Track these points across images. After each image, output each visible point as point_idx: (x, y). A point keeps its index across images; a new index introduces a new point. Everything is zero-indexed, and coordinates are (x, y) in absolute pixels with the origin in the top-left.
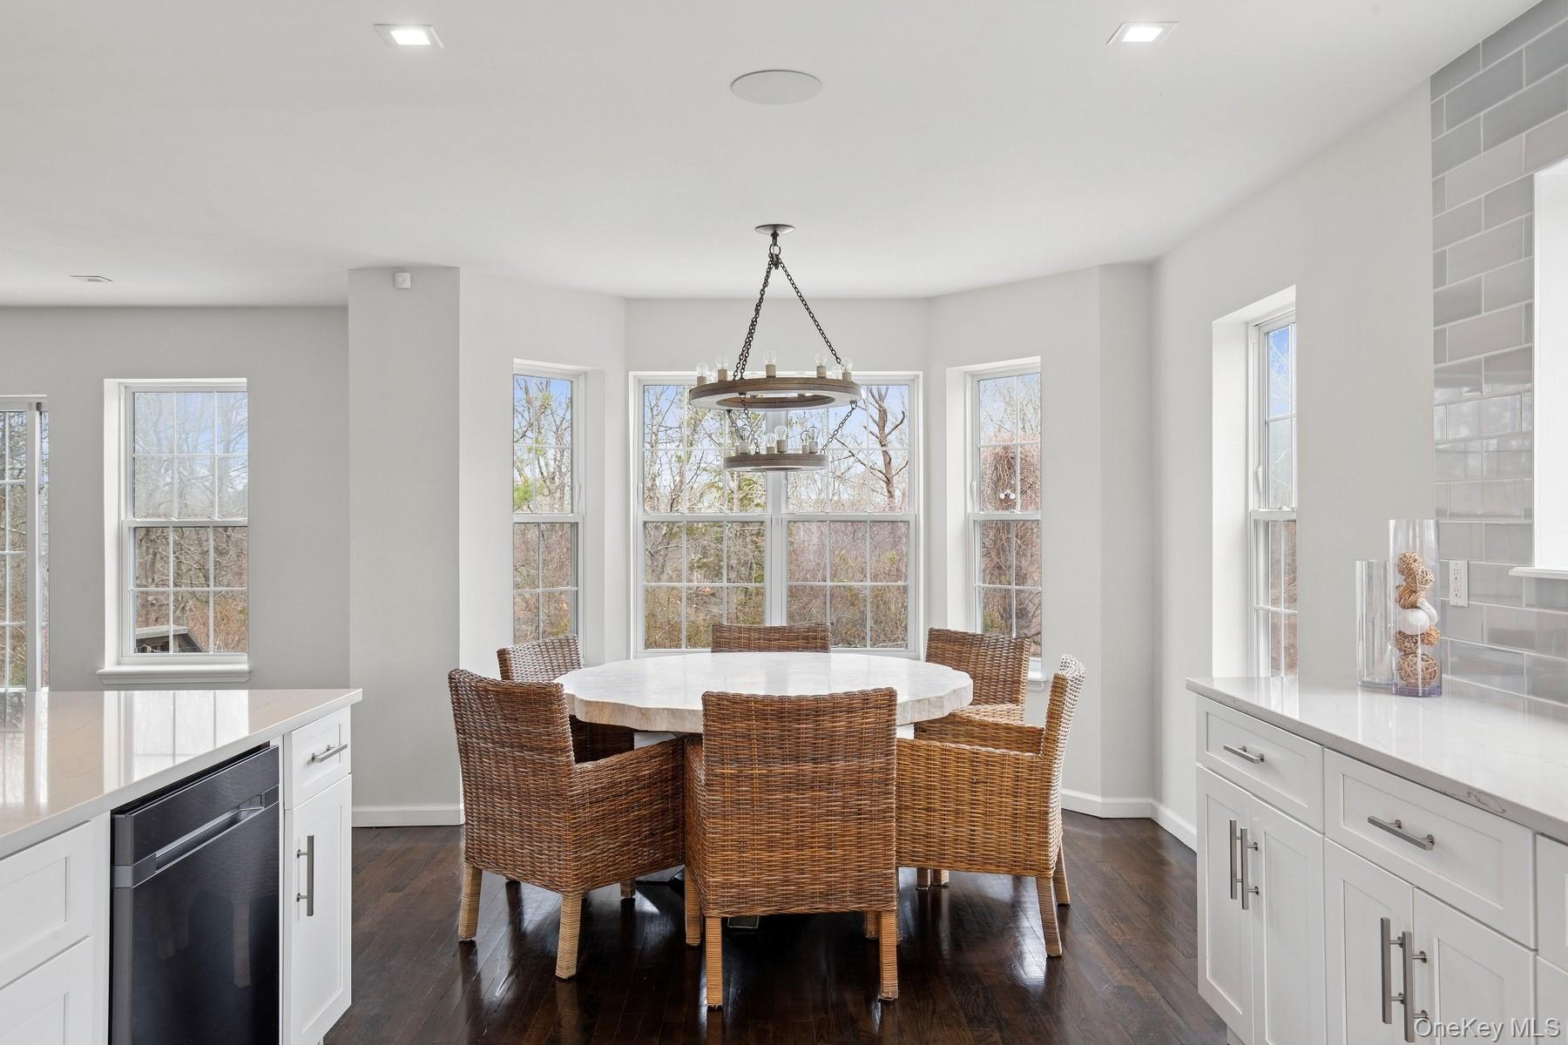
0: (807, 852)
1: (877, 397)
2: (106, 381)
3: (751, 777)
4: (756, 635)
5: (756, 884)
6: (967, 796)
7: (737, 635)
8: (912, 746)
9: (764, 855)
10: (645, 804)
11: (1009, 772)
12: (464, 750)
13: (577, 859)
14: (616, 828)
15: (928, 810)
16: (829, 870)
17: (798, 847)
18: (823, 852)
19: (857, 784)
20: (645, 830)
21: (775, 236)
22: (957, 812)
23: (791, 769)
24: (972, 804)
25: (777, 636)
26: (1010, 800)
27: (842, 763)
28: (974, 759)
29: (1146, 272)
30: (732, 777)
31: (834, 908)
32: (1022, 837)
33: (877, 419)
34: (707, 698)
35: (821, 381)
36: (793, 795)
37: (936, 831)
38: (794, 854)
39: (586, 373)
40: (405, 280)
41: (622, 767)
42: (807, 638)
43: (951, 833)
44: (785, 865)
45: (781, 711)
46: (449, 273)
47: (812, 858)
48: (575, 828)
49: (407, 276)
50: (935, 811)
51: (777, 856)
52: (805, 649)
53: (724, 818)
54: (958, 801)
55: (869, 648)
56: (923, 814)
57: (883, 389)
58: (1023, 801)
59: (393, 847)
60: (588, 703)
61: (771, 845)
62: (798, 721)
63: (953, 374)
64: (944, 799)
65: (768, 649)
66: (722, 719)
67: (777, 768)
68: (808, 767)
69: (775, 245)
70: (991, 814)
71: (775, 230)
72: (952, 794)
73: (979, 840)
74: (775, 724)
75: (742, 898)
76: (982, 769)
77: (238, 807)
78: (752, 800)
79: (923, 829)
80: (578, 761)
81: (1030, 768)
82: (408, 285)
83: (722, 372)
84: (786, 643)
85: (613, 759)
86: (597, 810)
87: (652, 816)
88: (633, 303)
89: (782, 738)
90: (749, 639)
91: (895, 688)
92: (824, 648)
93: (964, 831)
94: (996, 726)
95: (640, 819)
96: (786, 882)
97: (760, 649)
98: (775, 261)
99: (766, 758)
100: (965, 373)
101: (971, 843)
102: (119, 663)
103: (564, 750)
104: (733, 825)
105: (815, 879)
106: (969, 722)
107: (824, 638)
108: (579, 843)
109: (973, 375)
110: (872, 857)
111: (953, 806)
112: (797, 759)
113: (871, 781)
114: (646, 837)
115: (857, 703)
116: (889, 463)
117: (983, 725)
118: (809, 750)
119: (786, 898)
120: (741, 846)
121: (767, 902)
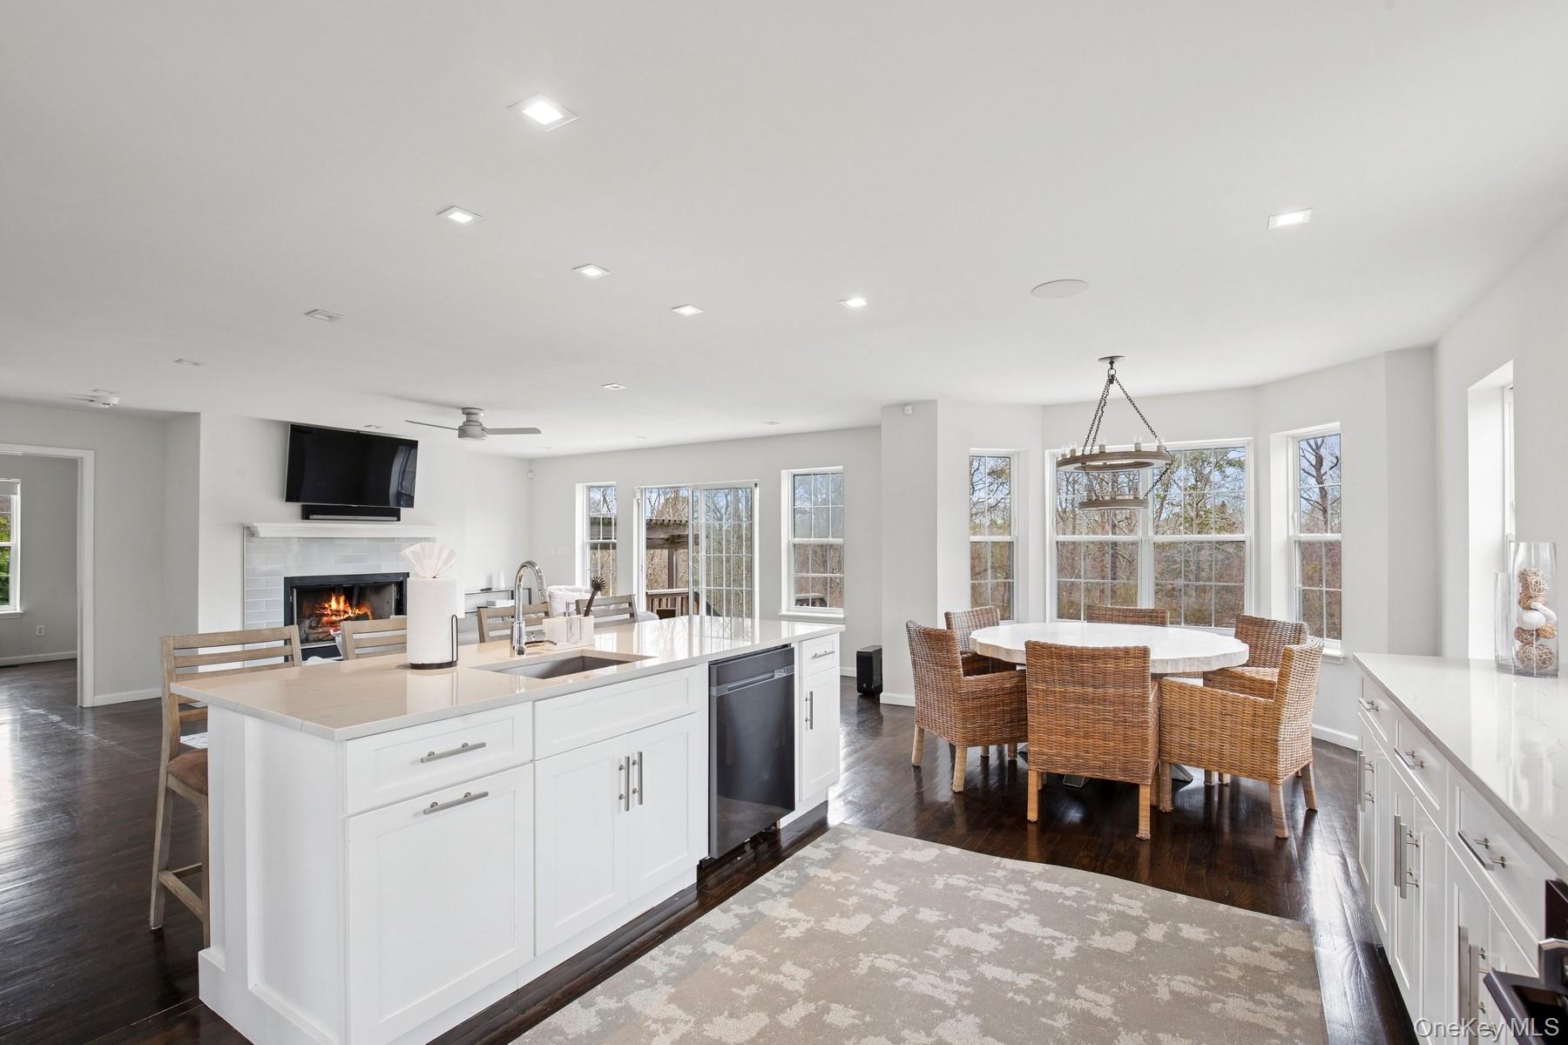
0: (1091, 741)
1: (1314, 447)
2: (783, 471)
3: (1055, 692)
4: (1117, 613)
5: (1059, 755)
6: (1218, 723)
7: (1104, 612)
8: (1201, 690)
9: (1064, 739)
10: (1007, 704)
11: (1249, 710)
12: (914, 663)
13: (965, 728)
14: (989, 714)
15: (1191, 728)
16: (1105, 754)
17: (1084, 737)
18: (1101, 742)
19: (1123, 704)
20: (1007, 718)
21: (1112, 363)
22: (1211, 732)
23: (1079, 690)
24: (1222, 728)
25: (1131, 614)
26: (1249, 729)
27: (1112, 690)
28: (1223, 699)
29: (1428, 352)
30: (1043, 691)
31: (1108, 777)
32: (1257, 755)
33: (1314, 463)
34: (1027, 644)
35: (1138, 453)
36: (1080, 706)
37: (1196, 743)
38: (1082, 741)
39: (1018, 453)
40: (909, 410)
41: (992, 681)
42: (1151, 617)
43: (1206, 745)
44: (1077, 746)
45: (1071, 655)
46: (932, 403)
47: (1094, 746)
48: (963, 711)
49: (910, 407)
50: (1195, 730)
51: (1072, 740)
52: (1150, 623)
53: (1039, 714)
54: (1212, 726)
55: (1213, 627)
56: (1187, 731)
57: (1319, 441)
58: (1259, 731)
59: (900, 716)
60: (981, 644)
61: (1067, 734)
62: (1082, 662)
63: (1276, 438)
64: (1202, 722)
65: (1125, 622)
66: (1035, 656)
67: (1071, 689)
68: (1090, 690)
69: (1112, 368)
70: (1236, 737)
71: (1112, 360)
72: (1208, 720)
73: (1226, 752)
74: (1067, 662)
75: (1050, 762)
76: (1229, 706)
77: (773, 671)
78: (1056, 705)
79: (1187, 740)
80: (967, 673)
81: (1265, 709)
82: (910, 412)
83: (1073, 451)
84: (1137, 619)
85: (988, 676)
86: (977, 703)
87: (1011, 711)
88: (1047, 408)
89: (1072, 671)
90: (1112, 615)
91: (1149, 646)
92: (1163, 624)
93: (1216, 745)
94: (1262, 681)
95: (1003, 712)
96: (1077, 756)
97: (1119, 622)
98: (1111, 380)
99: (1063, 682)
100: (1287, 436)
101: (1221, 754)
102: (788, 610)
103: (956, 667)
104: (1043, 719)
105: (1095, 758)
106: (1241, 677)
107: (1163, 617)
108: (965, 720)
109: (1294, 438)
110: (1134, 749)
111: (1208, 729)
112: (1083, 684)
113: (1133, 703)
114: (1008, 723)
115: (1121, 654)
116: (1325, 495)
117: (1253, 680)
118: (1090, 679)
119: (1078, 766)
120: (1049, 732)
121: (1065, 766)
